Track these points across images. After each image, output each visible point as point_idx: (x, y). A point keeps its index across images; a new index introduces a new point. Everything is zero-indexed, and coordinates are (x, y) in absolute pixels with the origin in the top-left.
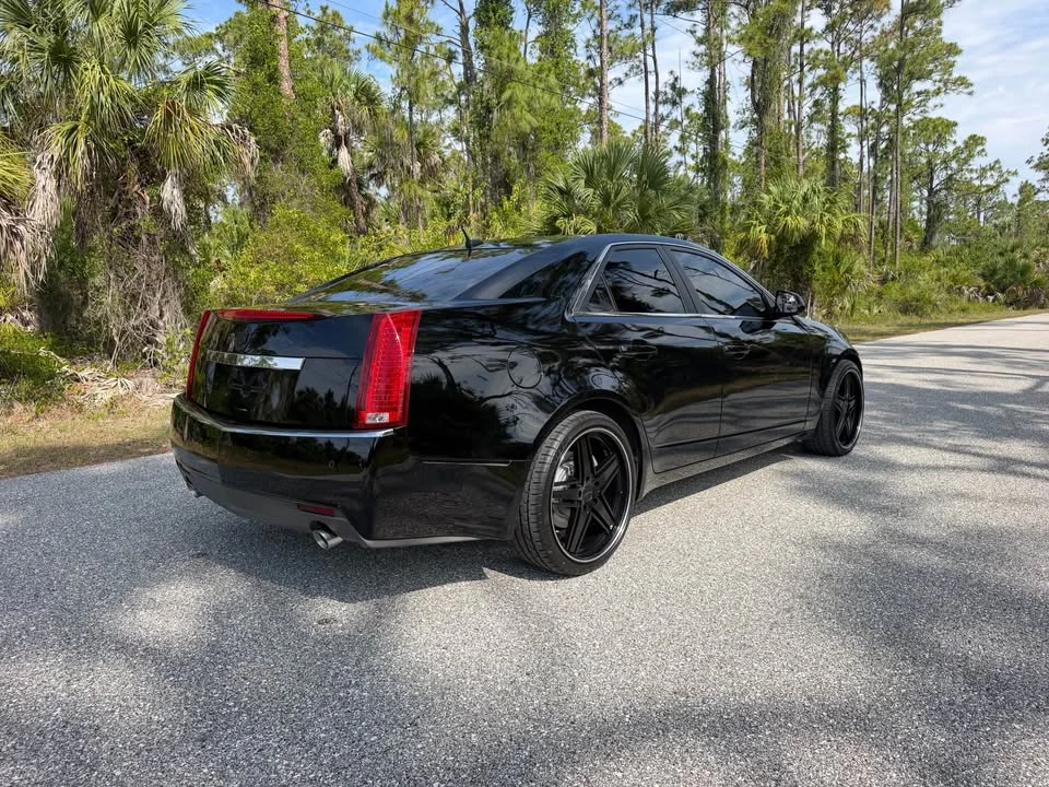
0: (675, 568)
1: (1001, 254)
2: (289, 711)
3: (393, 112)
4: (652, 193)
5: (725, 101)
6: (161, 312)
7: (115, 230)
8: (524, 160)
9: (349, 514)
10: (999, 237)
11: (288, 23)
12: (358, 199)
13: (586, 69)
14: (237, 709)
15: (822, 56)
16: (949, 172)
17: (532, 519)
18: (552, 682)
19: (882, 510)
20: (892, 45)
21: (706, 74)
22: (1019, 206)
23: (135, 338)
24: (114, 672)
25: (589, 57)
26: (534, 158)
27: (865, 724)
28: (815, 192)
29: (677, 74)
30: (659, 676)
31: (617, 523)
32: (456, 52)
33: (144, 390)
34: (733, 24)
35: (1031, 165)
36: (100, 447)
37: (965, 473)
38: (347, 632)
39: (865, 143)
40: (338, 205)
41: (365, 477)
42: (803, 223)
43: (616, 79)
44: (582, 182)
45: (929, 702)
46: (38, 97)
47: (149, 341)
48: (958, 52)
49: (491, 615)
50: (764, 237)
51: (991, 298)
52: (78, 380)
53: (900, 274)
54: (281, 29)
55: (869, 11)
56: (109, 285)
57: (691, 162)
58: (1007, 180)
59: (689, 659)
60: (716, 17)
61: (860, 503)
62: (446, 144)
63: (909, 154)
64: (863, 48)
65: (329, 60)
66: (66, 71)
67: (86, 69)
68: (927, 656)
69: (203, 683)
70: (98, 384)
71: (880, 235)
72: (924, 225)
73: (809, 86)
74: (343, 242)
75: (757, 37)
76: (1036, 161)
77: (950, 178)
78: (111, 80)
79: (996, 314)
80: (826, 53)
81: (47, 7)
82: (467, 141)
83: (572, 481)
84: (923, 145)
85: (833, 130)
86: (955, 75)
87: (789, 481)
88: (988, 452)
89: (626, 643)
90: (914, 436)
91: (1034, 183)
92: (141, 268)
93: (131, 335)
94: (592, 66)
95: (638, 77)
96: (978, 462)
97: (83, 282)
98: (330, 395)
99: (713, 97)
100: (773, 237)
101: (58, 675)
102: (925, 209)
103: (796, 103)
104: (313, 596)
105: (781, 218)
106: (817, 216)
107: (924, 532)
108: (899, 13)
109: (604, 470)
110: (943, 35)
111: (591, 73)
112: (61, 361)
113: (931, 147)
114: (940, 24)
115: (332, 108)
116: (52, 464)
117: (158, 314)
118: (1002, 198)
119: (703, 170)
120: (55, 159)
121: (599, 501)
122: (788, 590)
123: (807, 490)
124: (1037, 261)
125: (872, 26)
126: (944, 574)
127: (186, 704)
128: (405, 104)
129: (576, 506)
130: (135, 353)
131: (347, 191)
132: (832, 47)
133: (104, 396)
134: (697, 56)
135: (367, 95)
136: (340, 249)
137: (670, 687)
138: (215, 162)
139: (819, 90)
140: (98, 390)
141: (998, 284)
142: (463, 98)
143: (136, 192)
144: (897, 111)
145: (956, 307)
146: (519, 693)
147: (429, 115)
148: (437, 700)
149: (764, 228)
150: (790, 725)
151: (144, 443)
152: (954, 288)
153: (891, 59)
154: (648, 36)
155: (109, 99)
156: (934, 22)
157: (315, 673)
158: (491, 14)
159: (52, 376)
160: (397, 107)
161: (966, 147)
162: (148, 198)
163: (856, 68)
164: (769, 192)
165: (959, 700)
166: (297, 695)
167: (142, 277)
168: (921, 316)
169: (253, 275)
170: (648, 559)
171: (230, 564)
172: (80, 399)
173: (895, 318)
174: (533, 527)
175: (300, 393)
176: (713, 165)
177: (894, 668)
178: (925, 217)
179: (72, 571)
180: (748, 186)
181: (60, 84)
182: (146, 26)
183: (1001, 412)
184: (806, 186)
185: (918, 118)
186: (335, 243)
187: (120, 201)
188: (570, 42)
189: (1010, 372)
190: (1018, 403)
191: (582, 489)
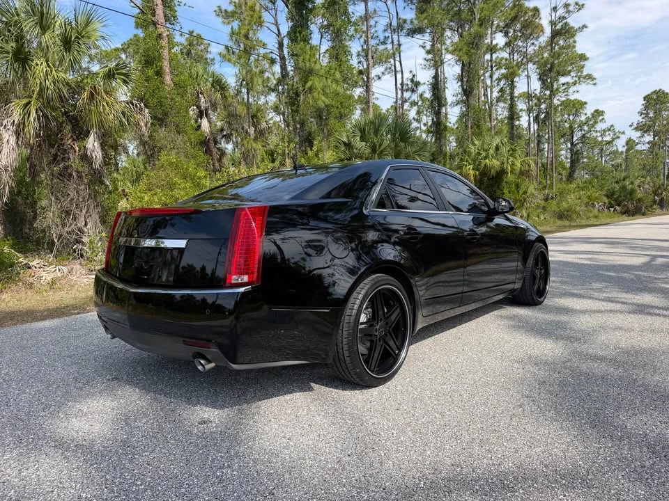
0: (441, 380)
1: (617, 182)
2: (181, 487)
3: (237, 95)
4: (402, 144)
5: (444, 89)
6: (86, 222)
7: (55, 169)
8: (321, 125)
9: (220, 347)
10: (614, 172)
11: (169, 39)
12: (215, 151)
13: (358, 70)
14: (143, 487)
15: (503, 62)
16: (583, 133)
17: (345, 348)
18: (366, 460)
19: (569, 338)
20: (546, 55)
21: (432, 72)
22: (626, 152)
23: (68, 240)
24: (53, 463)
25: (360, 62)
26: (327, 124)
27: (587, 483)
28: (503, 144)
29: (414, 73)
30: (440, 454)
31: (400, 350)
32: (276, 59)
33: (74, 273)
34: (448, 42)
35: (633, 128)
36: (44, 311)
37: (618, 314)
38: (219, 430)
39: (531, 115)
40: (202, 154)
41: (232, 321)
42: (496, 163)
43: (376, 76)
44: (358, 138)
45: (628, 466)
46: (5, 84)
47: (78, 241)
48: (586, 59)
49: (319, 416)
50: (471, 172)
51: (612, 209)
52: (30, 268)
53: (556, 195)
54: (164, 43)
55: (531, 35)
56: (51, 205)
57: (424, 128)
58: (618, 137)
59: (459, 441)
60: (437, 38)
61: (555, 335)
62: (270, 117)
63: (559, 122)
64: (528, 57)
65: (195, 64)
66: (24, 67)
67: (37, 65)
68: (619, 434)
69: (118, 469)
70: (43, 270)
71: (542, 172)
72: (569, 165)
73: (497, 80)
74: (205, 177)
75: (464, 49)
76: (635, 125)
77: (583, 136)
78: (54, 72)
79: (616, 219)
80: (506, 60)
81: (11, 26)
82: (283, 114)
83: (370, 322)
84: (566, 116)
85: (512, 108)
86: (585, 73)
87: (506, 322)
88: (630, 301)
89: (415, 432)
90: (582, 292)
91: (635, 139)
92: (72, 194)
93: (65, 238)
94: (361, 68)
95: (390, 74)
96: (625, 307)
97: (34, 204)
98: (203, 268)
99: (437, 86)
100: (477, 172)
101: (12, 466)
102: (569, 156)
103: (489, 90)
104: (195, 405)
105: (483, 161)
106: (505, 159)
107: (600, 353)
108: (550, 35)
109: (391, 315)
110: (576, 49)
111: (361, 72)
112: (18, 255)
113: (571, 117)
114: (575, 42)
115: (198, 92)
116: (10, 322)
117: (83, 223)
118: (615, 148)
119: (432, 132)
120: (15, 123)
121: (388, 335)
122: (518, 393)
123: (519, 327)
124: (639, 186)
125: (533, 44)
126: (619, 379)
127: (106, 484)
128: (244, 90)
129: (374, 338)
130: (69, 249)
131: (207, 145)
132: (510, 56)
133: (47, 277)
134: (427, 61)
135: (219, 85)
136: (203, 181)
137: (449, 462)
138: (121, 124)
139: (503, 82)
140: (44, 274)
141: (616, 200)
142: (280, 88)
143: (69, 144)
144: (550, 95)
145: (591, 215)
146: (344, 469)
147: (259, 99)
148: (287, 476)
149: (471, 167)
150: (535, 485)
151: (74, 307)
152: (590, 203)
153: (546, 63)
154: (396, 49)
155: (52, 84)
156: (571, 41)
157: (198, 459)
158: (298, 35)
159: (12, 265)
160: (239, 92)
161: (593, 117)
162: (77, 149)
163: (524, 69)
164: (474, 144)
165: (647, 464)
166: (186, 475)
167: (73, 199)
168: (570, 221)
169: (146, 198)
170: (421, 374)
171: (136, 385)
172: (31, 280)
173: (554, 222)
174: (346, 354)
175: (183, 268)
176: (438, 128)
177: (599, 443)
178: (569, 160)
179: (24, 392)
180: (460, 142)
181: (19, 75)
182: (77, 37)
183: (632, 276)
184: (497, 141)
185: (563, 99)
186: (200, 178)
187: (59, 150)
188: (347, 52)
189: (633, 252)
190: (642, 271)
191: (378, 327)
